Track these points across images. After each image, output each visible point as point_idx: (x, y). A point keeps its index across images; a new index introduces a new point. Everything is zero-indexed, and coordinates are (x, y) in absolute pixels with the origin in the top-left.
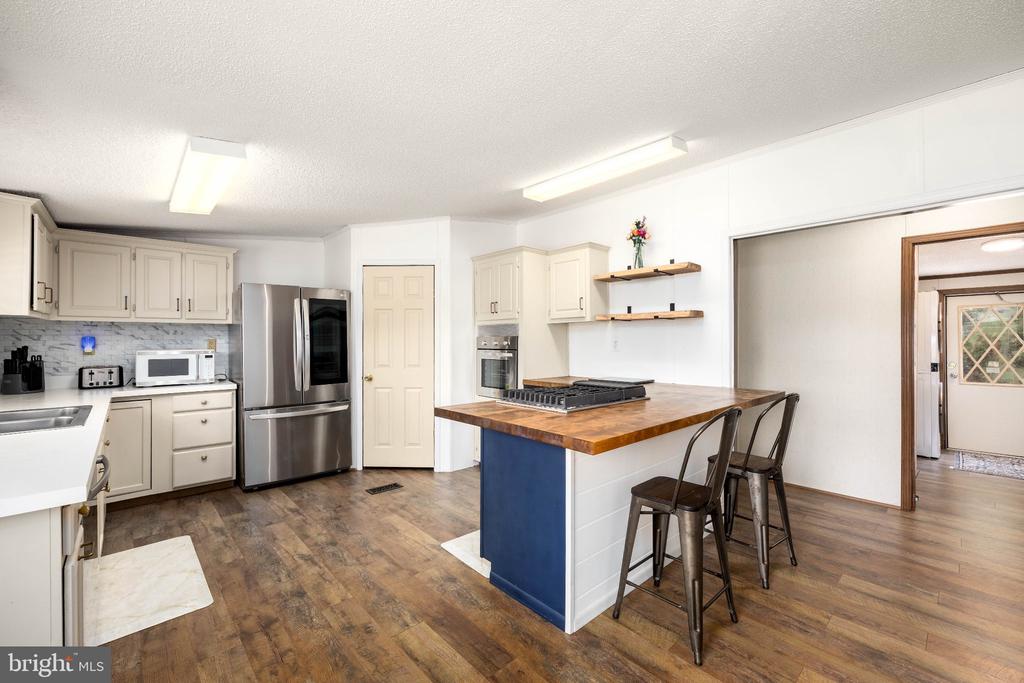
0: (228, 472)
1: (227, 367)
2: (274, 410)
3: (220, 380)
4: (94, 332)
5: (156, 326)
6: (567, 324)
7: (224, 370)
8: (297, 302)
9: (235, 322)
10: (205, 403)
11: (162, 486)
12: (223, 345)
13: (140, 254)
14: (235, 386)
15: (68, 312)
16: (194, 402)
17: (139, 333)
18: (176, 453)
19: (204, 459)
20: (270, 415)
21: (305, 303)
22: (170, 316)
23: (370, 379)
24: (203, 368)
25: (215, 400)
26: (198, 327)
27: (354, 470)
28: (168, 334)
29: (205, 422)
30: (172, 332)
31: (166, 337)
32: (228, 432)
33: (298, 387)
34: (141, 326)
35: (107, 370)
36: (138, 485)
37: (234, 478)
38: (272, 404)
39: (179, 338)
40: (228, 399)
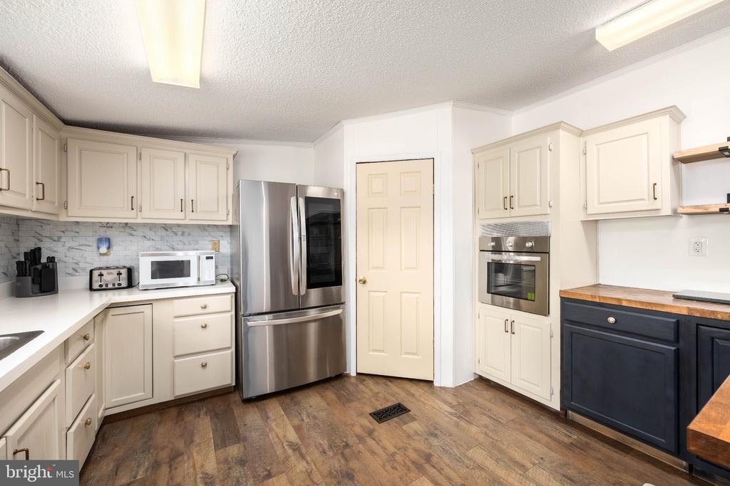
0: (228, 379)
1: (229, 267)
2: (271, 316)
3: (223, 281)
4: (109, 233)
5: (166, 227)
6: (596, 221)
7: (225, 270)
8: (293, 200)
9: (235, 224)
10: (205, 307)
11: (163, 395)
12: (226, 247)
13: (145, 153)
14: (233, 289)
15: (76, 213)
16: (194, 306)
17: (150, 234)
18: (177, 361)
19: (204, 366)
20: (267, 321)
21: (302, 202)
22: (175, 217)
23: (364, 282)
24: (204, 270)
25: (214, 304)
26: (203, 228)
27: (348, 376)
28: (176, 234)
29: (204, 327)
30: (180, 233)
31: (175, 238)
32: (227, 337)
33: (295, 292)
34: (152, 227)
35: (115, 272)
36: (140, 394)
37: (234, 384)
38: (268, 310)
39: (186, 239)
40: (228, 303)
